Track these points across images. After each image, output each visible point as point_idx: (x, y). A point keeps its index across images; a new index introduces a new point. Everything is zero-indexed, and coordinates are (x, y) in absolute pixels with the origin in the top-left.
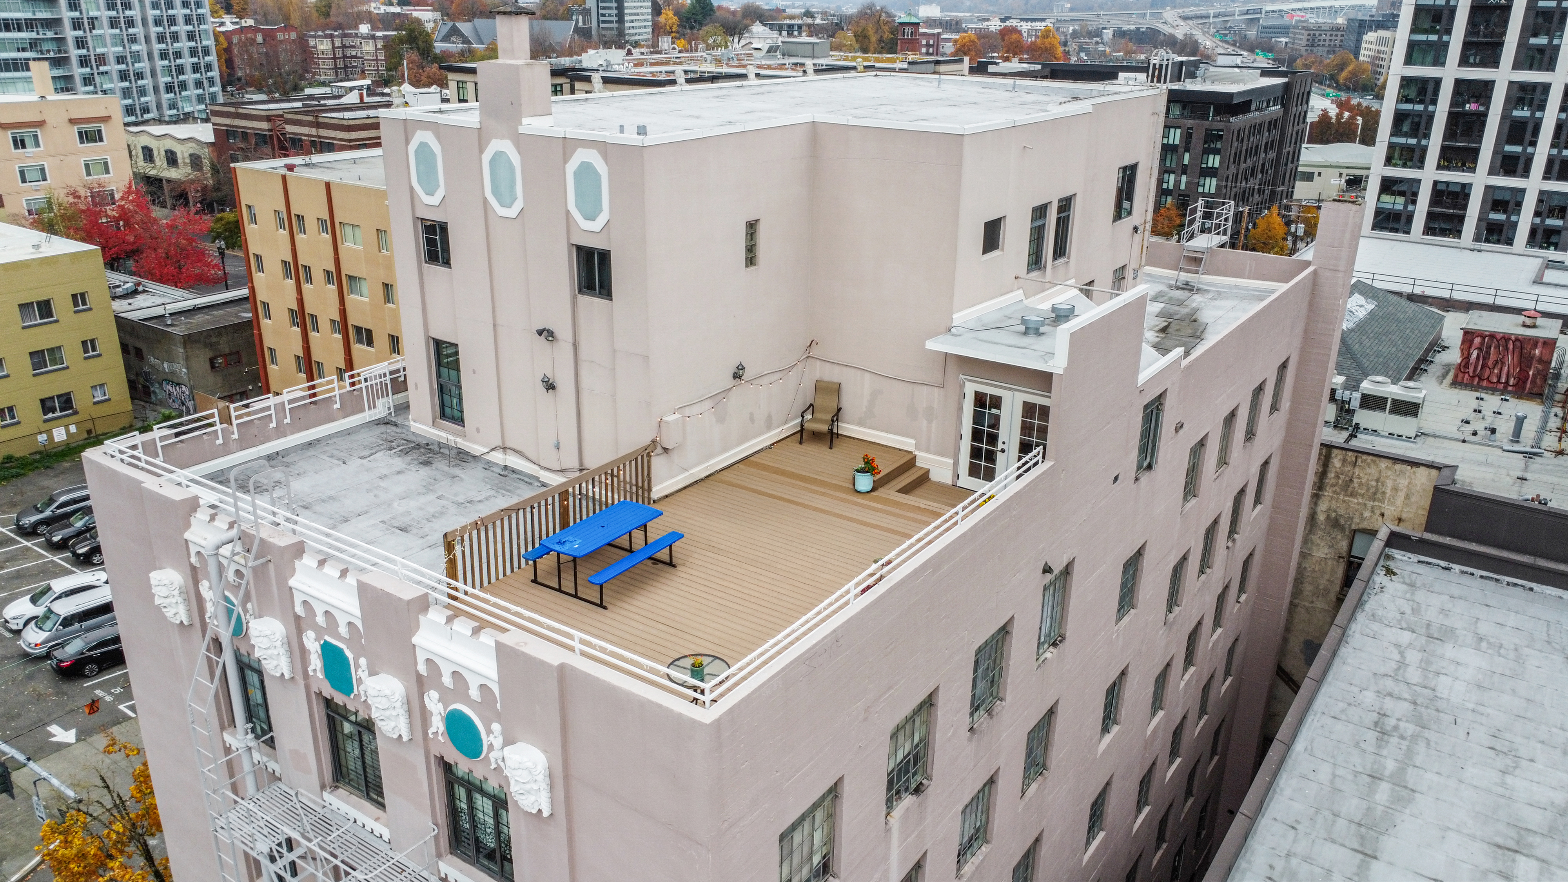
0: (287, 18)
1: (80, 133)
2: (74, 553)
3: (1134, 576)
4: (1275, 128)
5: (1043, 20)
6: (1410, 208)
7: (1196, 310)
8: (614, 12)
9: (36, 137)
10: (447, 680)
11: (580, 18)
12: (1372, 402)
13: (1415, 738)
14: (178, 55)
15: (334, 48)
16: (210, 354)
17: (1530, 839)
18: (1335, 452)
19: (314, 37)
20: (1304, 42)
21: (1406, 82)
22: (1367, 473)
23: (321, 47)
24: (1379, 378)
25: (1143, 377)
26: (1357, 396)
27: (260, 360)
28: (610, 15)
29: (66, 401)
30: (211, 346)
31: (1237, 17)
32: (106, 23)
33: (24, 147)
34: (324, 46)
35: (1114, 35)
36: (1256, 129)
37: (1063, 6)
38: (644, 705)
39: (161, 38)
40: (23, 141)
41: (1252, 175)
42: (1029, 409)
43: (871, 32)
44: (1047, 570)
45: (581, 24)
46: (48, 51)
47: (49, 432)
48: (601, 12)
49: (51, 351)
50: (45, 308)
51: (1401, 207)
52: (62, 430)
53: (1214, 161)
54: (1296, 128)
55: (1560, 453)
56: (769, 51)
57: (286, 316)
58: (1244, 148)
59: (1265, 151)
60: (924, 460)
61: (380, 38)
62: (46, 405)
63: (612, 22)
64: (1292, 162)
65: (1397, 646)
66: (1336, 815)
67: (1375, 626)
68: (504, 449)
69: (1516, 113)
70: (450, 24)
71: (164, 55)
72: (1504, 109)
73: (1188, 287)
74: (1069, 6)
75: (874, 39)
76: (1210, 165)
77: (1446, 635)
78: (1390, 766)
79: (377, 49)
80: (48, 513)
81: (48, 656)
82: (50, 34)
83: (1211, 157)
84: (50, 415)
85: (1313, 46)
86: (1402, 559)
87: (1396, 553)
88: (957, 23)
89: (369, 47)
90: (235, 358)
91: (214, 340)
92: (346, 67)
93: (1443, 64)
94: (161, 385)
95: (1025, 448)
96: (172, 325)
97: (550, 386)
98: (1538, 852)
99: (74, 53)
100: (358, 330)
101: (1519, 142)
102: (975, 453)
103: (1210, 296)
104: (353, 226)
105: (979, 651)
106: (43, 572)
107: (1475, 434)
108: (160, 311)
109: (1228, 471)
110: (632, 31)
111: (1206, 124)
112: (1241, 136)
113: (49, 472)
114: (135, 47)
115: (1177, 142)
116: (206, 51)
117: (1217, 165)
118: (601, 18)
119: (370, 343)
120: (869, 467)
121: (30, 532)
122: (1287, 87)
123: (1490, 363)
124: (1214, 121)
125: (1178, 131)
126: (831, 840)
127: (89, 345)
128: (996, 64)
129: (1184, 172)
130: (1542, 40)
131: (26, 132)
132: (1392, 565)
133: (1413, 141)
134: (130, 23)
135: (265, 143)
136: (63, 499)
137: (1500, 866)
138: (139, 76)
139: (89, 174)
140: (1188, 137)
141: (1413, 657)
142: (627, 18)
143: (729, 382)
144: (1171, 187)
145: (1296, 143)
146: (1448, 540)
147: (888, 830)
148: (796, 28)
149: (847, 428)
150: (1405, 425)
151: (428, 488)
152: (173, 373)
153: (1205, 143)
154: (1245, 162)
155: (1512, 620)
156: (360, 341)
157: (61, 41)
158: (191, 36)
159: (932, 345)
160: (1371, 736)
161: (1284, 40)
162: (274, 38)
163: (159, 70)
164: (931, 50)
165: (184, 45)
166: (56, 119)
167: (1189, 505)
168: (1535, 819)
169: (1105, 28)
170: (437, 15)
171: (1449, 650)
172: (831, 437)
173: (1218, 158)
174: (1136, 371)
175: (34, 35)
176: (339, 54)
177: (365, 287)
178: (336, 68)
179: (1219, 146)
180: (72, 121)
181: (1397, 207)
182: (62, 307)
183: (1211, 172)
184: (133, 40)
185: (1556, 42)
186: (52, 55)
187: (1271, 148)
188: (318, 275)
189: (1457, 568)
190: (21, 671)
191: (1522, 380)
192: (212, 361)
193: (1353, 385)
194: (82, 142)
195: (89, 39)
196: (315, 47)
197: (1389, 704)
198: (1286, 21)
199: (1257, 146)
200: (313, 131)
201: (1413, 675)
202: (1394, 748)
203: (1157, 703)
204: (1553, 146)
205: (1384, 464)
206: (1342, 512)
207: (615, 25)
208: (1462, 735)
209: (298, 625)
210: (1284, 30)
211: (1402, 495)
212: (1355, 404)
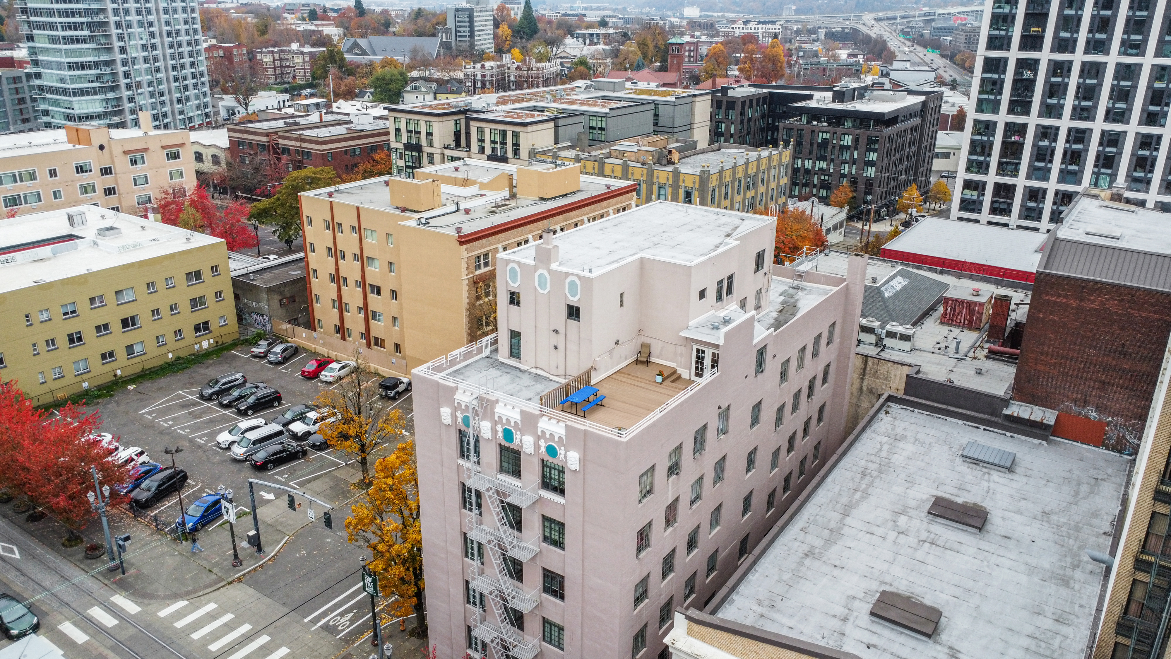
0: (238, 37)
1: (167, 154)
2: (239, 409)
3: (758, 412)
4: (916, 131)
5: (774, 23)
6: (981, 198)
7: (797, 300)
8: (467, 29)
9: (143, 157)
10: (548, 436)
11: (444, 35)
12: (891, 335)
13: (876, 477)
14: (185, 78)
15: (274, 60)
16: (280, 298)
17: (908, 510)
18: (869, 359)
19: (261, 53)
20: (963, 41)
21: (976, 122)
22: (883, 368)
23: (265, 60)
24: (894, 324)
25: (755, 342)
26: (884, 331)
27: (309, 301)
28: (464, 32)
29: (205, 326)
30: (280, 293)
31: (917, 19)
32: (141, 60)
33: (136, 164)
34: (267, 59)
35: (825, 35)
36: (902, 133)
37: (790, 8)
38: (608, 438)
39: (174, 68)
40: (135, 161)
41: (900, 163)
42: (714, 355)
43: (649, 42)
44: (720, 408)
45: (444, 39)
46: (108, 82)
47: (200, 343)
48: (458, 29)
49: (200, 298)
50: (198, 275)
51: (975, 198)
52: (206, 342)
53: (873, 156)
54: (931, 129)
55: (975, 358)
56: (586, 88)
57: (328, 277)
58: (894, 147)
59: (909, 147)
60: (680, 371)
61: (306, 53)
62: (197, 329)
63: (465, 36)
64: (930, 151)
65: (880, 443)
66: (838, 503)
67: (874, 435)
68: (536, 368)
69: (1040, 143)
70: (352, 40)
71: (176, 79)
72: (1034, 141)
73: (797, 288)
74: (794, 8)
75: (651, 46)
76: (871, 159)
77: (904, 438)
78: (864, 486)
79: (304, 62)
80: (217, 388)
81: (246, 460)
82: (108, 71)
83: (871, 154)
84: (198, 334)
85: (969, 43)
86: (895, 408)
87: (892, 404)
88: (712, 24)
89: (299, 60)
90: (292, 299)
91: (282, 289)
92: (282, 73)
93: (998, 113)
94: (250, 315)
95: (713, 367)
96: (253, 280)
97: (556, 348)
98: (910, 514)
99: (123, 82)
100: (372, 286)
101: (1043, 160)
102: (697, 368)
103: (806, 292)
104: (372, 231)
105: (696, 432)
106: (224, 419)
107: (939, 349)
108: (245, 271)
109: (803, 371)
110: (480, 42)
111: (868, 132)
112: (891, 139)
113: (202, 365)
114: (159, 75)
115: (850, 144)
116: (202, 75)
117: (875, 159)
118: (458, 34)
119: (379, 293)
120: (661, 374)
121: (209, 399)
122: (924, 104)
123: (956, 313)
124: (873, 131)
125: (850, 137)
126: (652, 483)
127: (218, 294)
128: (734, 89)
129: (854, 163)
130: (1054, 101)
131: (138, 155)
132: (889, 410)
133: (981, 158)
134: (156, 60)
135: (265, 150)
136: (224, 381)
137: (894, 518)
138: (161, 94)
139: (172, 179)
140: (856, 141)
141: (886, 447)
142: (476, 33)
143: (614, 345)
144: (846, 173)
145: (931, 139)
146: (913, 399)
147: (668, 484)
148: (595, 36)
149: (653, 359)
150: (906, 345)
151: (513, 382)
152: (260, 308)
153: (868, 144)
154: (895, 155)
155: (933, 432)
156: (373, 292)
157: (114, 75)
158: (192, 65)
159: (682, 334)
160: (859, 476)
161: (949, 38)
162: (231, 54)
163: (173, 89)
164: (692, 60)
165: (188, 71)
166: (155, 146)
167: (783, 385)
168: (912, 503)
169: (820, 28)
170: (341, 31)
171: (902, 445)
172: (647, 363)
173: (876, 154)
174: (752, 339)
175: (99, 72)
176: (278, 64)
177: (377, 264)
178: (275, 74)
179: (876, 147)
180: (163, 147)
181: (973, 198)
182: (206, 274)
183: (872, 164)
184: (158, 70)
185: (1062, 102)
186: (110, 84)
187: (914, 144)
188: (349, 256)
189: (917, 411)
190: (235, 467)
191: (971, 321)
192: (280, 301)
193: (882, 327)
194: (168, 160)
195: (132, 72)
196: (261, 60)
197: (870, 465)
198: (951, 23)
199: (903, 145)
200: (298, 144)
201: (884, 454)
202: (867, 480)
203: (774, 464)
204: (1062, 163)
205: (890, 364)
206: (873, 386)
207: (468, 39)
208: (896, 475)
209: (495, 423)
210: (948, 30)
211: (898, 378)
212: (883, 335)
